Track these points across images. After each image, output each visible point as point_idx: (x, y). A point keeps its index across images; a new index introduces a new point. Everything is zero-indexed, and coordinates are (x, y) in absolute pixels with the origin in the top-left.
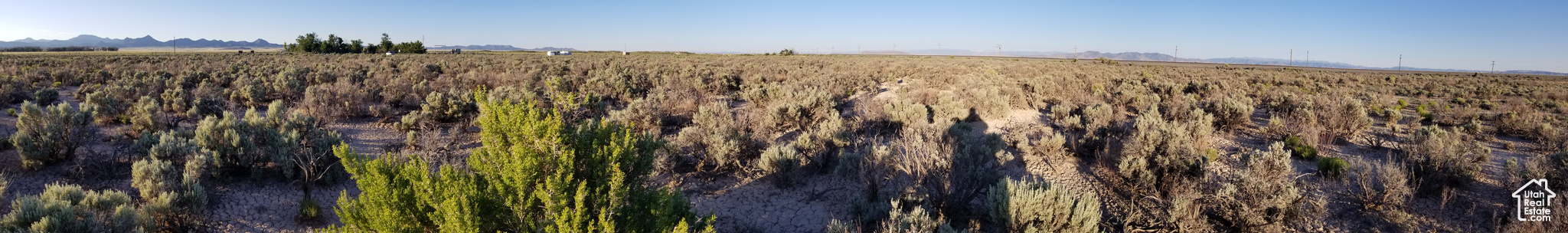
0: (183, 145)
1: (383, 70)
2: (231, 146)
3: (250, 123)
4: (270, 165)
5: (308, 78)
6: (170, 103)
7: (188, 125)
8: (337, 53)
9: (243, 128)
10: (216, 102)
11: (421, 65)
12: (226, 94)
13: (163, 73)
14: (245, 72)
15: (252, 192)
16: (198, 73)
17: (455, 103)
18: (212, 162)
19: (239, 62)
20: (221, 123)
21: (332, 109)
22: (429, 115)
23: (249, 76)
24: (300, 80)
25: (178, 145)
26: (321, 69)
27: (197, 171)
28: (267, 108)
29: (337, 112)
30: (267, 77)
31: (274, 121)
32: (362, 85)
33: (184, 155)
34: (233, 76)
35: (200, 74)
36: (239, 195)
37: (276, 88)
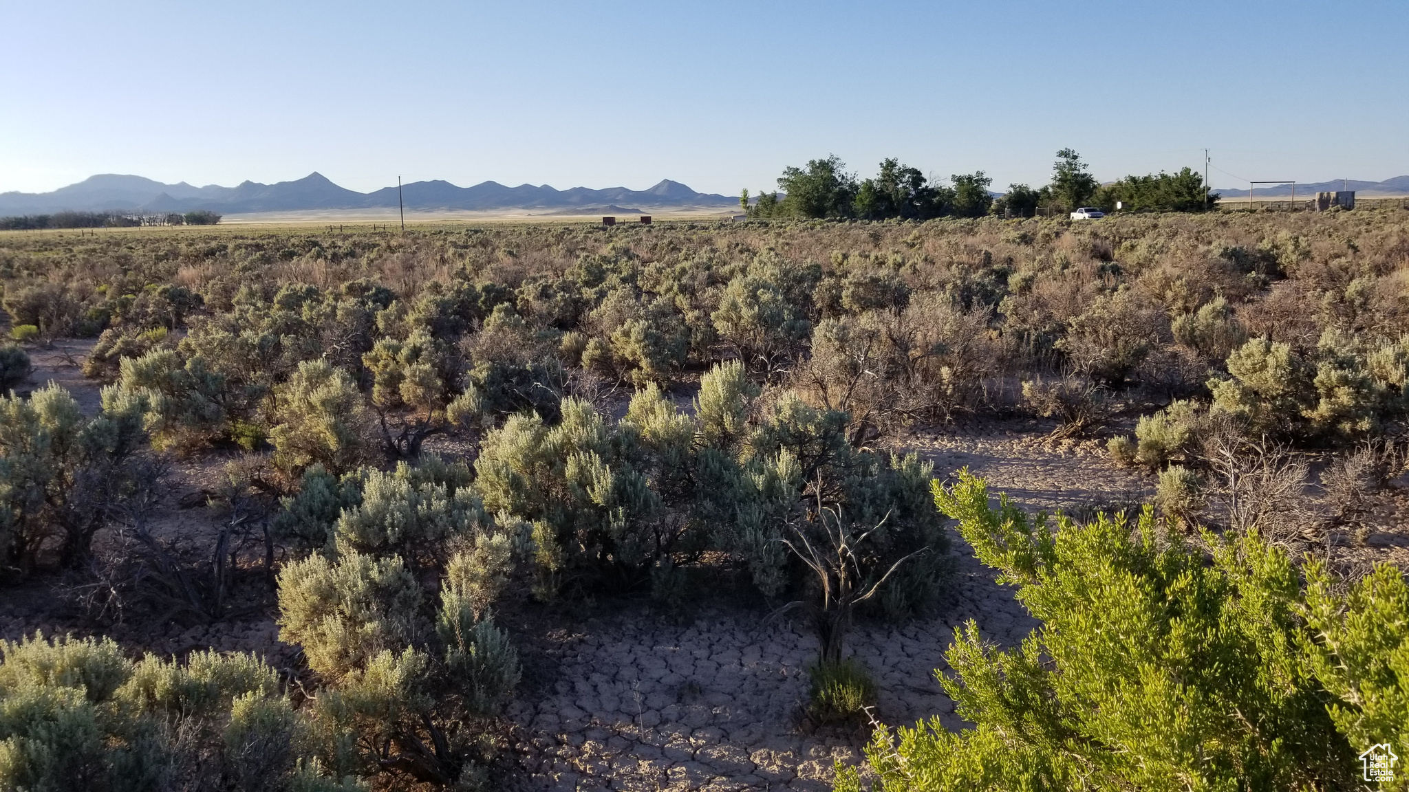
0: (439, 505)
1: (1065, 266)
2: (588, 502)
3: (646, 433)
4: (708, 557)
5: (818, 295)
6: (393, 381)
7: (450, 447)
8: (905, 218)
9: (623, 448)
10: (537, 374)
11: (1202, 248)
12: (568, 350)
13: (367, 289)
14: (624, 280)
15: (656, 643)
16: (479, 287)
17: (1344, 381)
18: (530, 554)
19: (606, 250)
20: (555, 436)
21: (899, 389)
22: (1240, 417)
23: (638, 293)
24: (794, 302)
25: (422, 508)
26: (858, 270)
27: (485, 582)
28: (696, 387)
29: (915, 399)
30: (693, 294)
31: (720, 424)
32: (996, 316)
33: (443, 537)
34: (589, 293)
35: (486, 289)
36: (618, 651)
37: (721, 327)
